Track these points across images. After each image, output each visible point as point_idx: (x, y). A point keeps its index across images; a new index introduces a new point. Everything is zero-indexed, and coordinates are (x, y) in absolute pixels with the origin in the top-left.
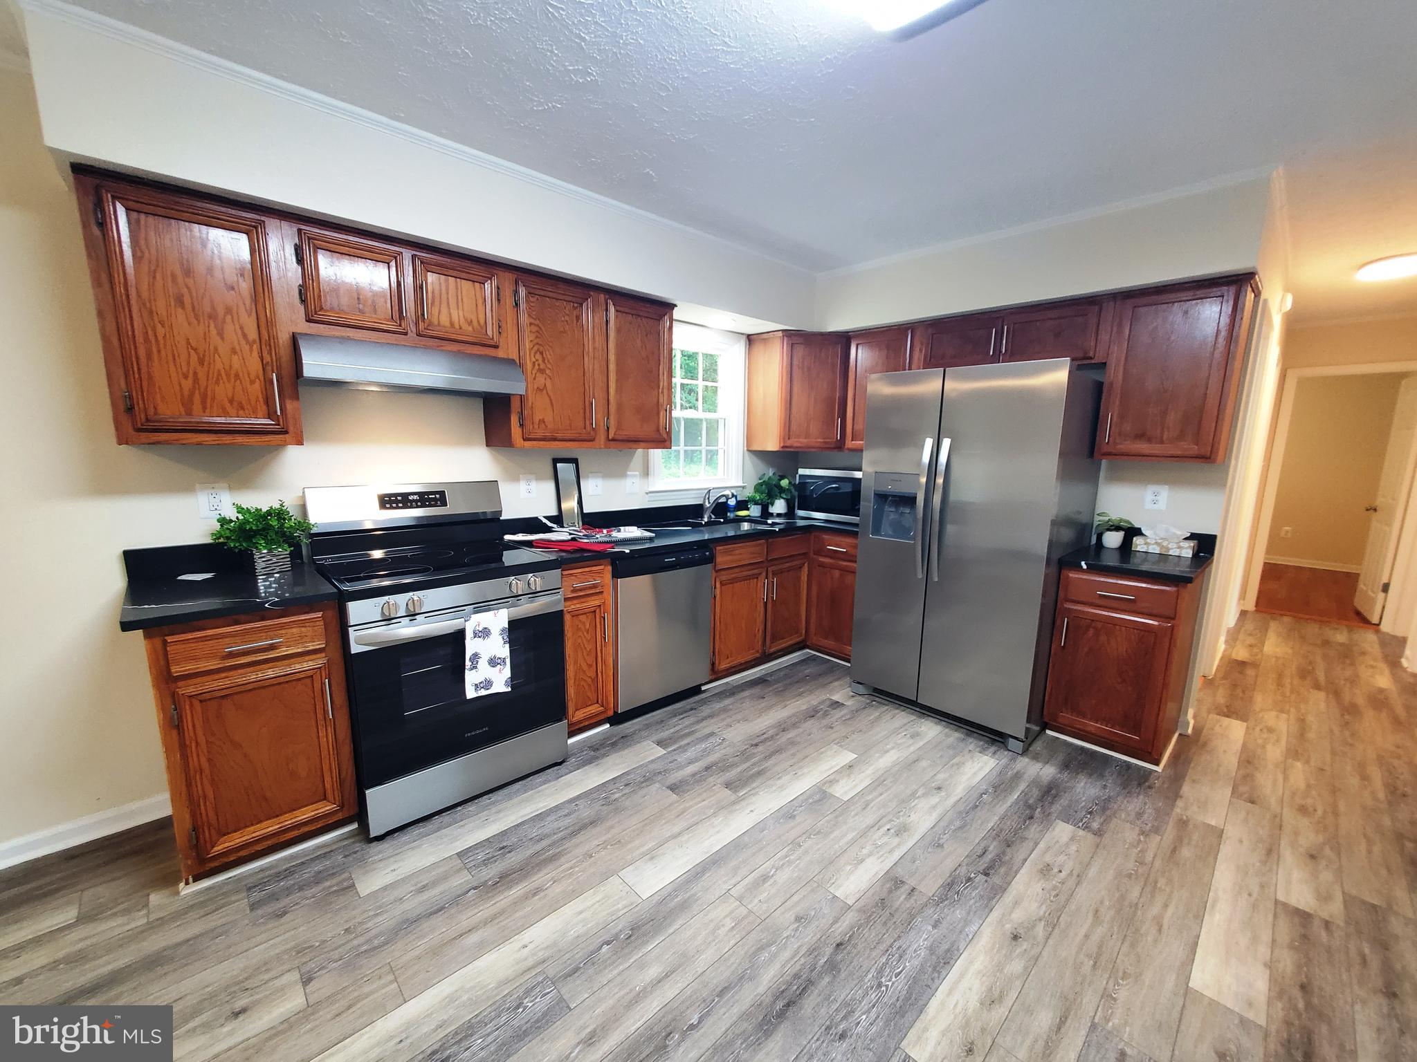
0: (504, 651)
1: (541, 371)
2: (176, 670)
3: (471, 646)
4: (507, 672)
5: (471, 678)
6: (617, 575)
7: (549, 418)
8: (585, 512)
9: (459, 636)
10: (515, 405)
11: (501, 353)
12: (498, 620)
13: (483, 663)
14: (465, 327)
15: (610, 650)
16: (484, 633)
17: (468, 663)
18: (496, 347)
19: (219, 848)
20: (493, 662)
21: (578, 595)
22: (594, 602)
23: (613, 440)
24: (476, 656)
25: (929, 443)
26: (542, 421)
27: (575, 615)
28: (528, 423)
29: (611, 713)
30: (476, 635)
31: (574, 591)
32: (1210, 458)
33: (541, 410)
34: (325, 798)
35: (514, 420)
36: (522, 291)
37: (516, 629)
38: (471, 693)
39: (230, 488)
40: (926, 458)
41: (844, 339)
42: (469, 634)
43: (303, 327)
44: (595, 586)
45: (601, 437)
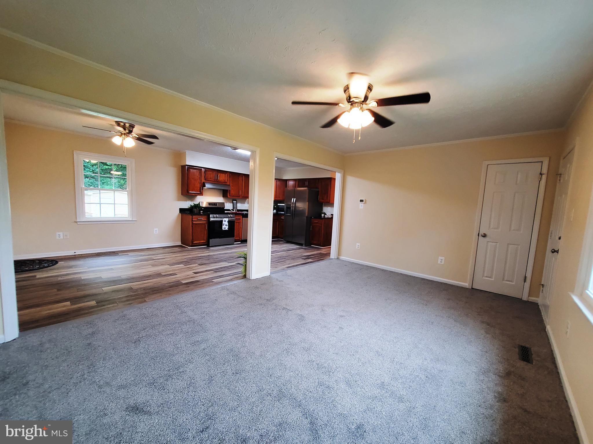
0: (227, 224)
1: (233, 186)
2: (193, 220)
3: (224, 222)
4: (228, 227)
5: (223, 227)
6: (243, 217)
7: (233, 193)
8: (238, 209)
9: (222, 221)
10: (229, 191)
11: (227, 184)
12: (227, 220)
13: (225, 225)
14: (223, 180)
15: (241, 229)
16: (225, 221)
17: (223, 225)
18: (226, 183)
19: (194, 243)
20: (226, 225)
21: (237, 219)
22: (239, 221)
23: (243, 197)
24: (224, 224)
25: (293, 199)
26: (232, 194)
27: (236, 222)
28: (230, 194)
29: (241, 240)
30: (224, 221)
31: (236, 218)
32: (329, 202)
33: (232, 192)
34: (204, 240)
35: (228, 193)
36: (231, 175)
37: (229, 222)
38: (223, 229)
39: (191, 201)
40: (292, 201)
41: (286, 181)
42: (223, 221)
43: (204, 181)
44: (239, 218)
45: (241, 197)
